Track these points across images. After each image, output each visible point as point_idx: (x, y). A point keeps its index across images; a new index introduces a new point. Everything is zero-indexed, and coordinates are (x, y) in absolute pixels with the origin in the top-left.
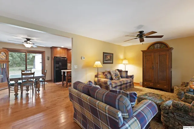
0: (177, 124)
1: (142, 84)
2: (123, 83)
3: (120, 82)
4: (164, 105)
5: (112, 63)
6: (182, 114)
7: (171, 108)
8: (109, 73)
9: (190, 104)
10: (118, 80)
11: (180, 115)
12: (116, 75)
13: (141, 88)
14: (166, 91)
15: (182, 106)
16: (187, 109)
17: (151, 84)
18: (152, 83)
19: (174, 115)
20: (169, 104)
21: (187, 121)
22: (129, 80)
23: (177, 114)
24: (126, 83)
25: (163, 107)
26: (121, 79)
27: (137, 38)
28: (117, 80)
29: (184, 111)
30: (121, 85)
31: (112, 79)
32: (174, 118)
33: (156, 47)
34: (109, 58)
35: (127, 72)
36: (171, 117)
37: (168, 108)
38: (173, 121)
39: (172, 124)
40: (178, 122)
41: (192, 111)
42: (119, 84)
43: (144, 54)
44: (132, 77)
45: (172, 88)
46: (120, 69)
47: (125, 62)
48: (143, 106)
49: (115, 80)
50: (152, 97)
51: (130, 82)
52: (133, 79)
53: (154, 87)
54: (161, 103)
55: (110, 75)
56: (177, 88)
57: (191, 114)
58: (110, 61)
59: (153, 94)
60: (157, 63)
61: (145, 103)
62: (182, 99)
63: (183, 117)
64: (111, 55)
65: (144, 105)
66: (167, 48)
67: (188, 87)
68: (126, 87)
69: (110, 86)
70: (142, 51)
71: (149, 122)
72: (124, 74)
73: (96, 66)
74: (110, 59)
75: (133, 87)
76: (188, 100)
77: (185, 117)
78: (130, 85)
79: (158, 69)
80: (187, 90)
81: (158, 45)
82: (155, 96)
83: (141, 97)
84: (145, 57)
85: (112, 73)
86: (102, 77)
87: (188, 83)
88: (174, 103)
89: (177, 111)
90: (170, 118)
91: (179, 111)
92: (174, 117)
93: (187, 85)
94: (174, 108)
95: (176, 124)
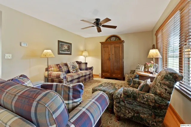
0: (128, 112)
1: (100, 76)
2: (81, 75)
3: (78, 74)
4: (116, 94)
5: (70, 54)
6: (131, 101)
7: (122, 96)
8: (66, 65)
9: (137, 88)
10: (76, 72)
11: (129, 102)
12: (74, 67)
13: (100, 79)
14: (120, 80)
15: (132, 92)
16: (135, 95)
17: (108, 75)
18: (109, 73)
19: (124, 103)
20: (121, 92)
21: (136, 107)
22: (88, 72)
23: (127, 102)
24: (85, 76)
25: (115, 96)
26: (80, 72)
27: (94, 26)
28: (74, 72)
29: (133, 98)
30: (78, 78)
31: (69, 72)
32: (125, 107)
33: (112, 40)
34: (66, 48)
35: (86, 64)
36: (122, 106)
37: (119, 96)
38: (124, 110)
39: (123, 114)
40: (128, 110)
41: (139, 96)
42: (77, 77)
43: (103, 46)
44: (91, 69)
45: (124, 76)
46: (79, 61)
47: (85, 53)
48: (91, 101)
49: (72, 72)
50: (106, 87)
51: (90, 74)
52: (92, 70)
53: (111, 77)
54: (114, 92)
55: (67, 68)
56: (127, 75)
57: (138, 100)
58: (68, 52)
59: (108, 83)
60: (113, 55)
61: (94, 97)
62: (131, 85)
63: (132, 104)
64: (70, 45)
65: (93, 99)
66: (120, 41)
67: (135, 74)
68: (85, 79)
69: (64, 80)
70: (100, 42)
71: (95, 124)
72: (83, 66)
73: (44, 55)
74: (67, 50)
75: (93, 79)
76: (135, 85)
77: (133, 104)
78: (89, 78)
79: (113, 60)
80: (134, 77)
81: (114, 38)
82: (109, 86)
83: (96, 88)
84: (103, 49)
85: (69, 65)
86: (55, 70)
87: (134, 71)
88: (125, 90)
89: (127, 98)
90: (121, 108)
91: (129, 98)
92: (124, 105)
93: (134, 72)
94: (125, 96)
95: (126, 112)
